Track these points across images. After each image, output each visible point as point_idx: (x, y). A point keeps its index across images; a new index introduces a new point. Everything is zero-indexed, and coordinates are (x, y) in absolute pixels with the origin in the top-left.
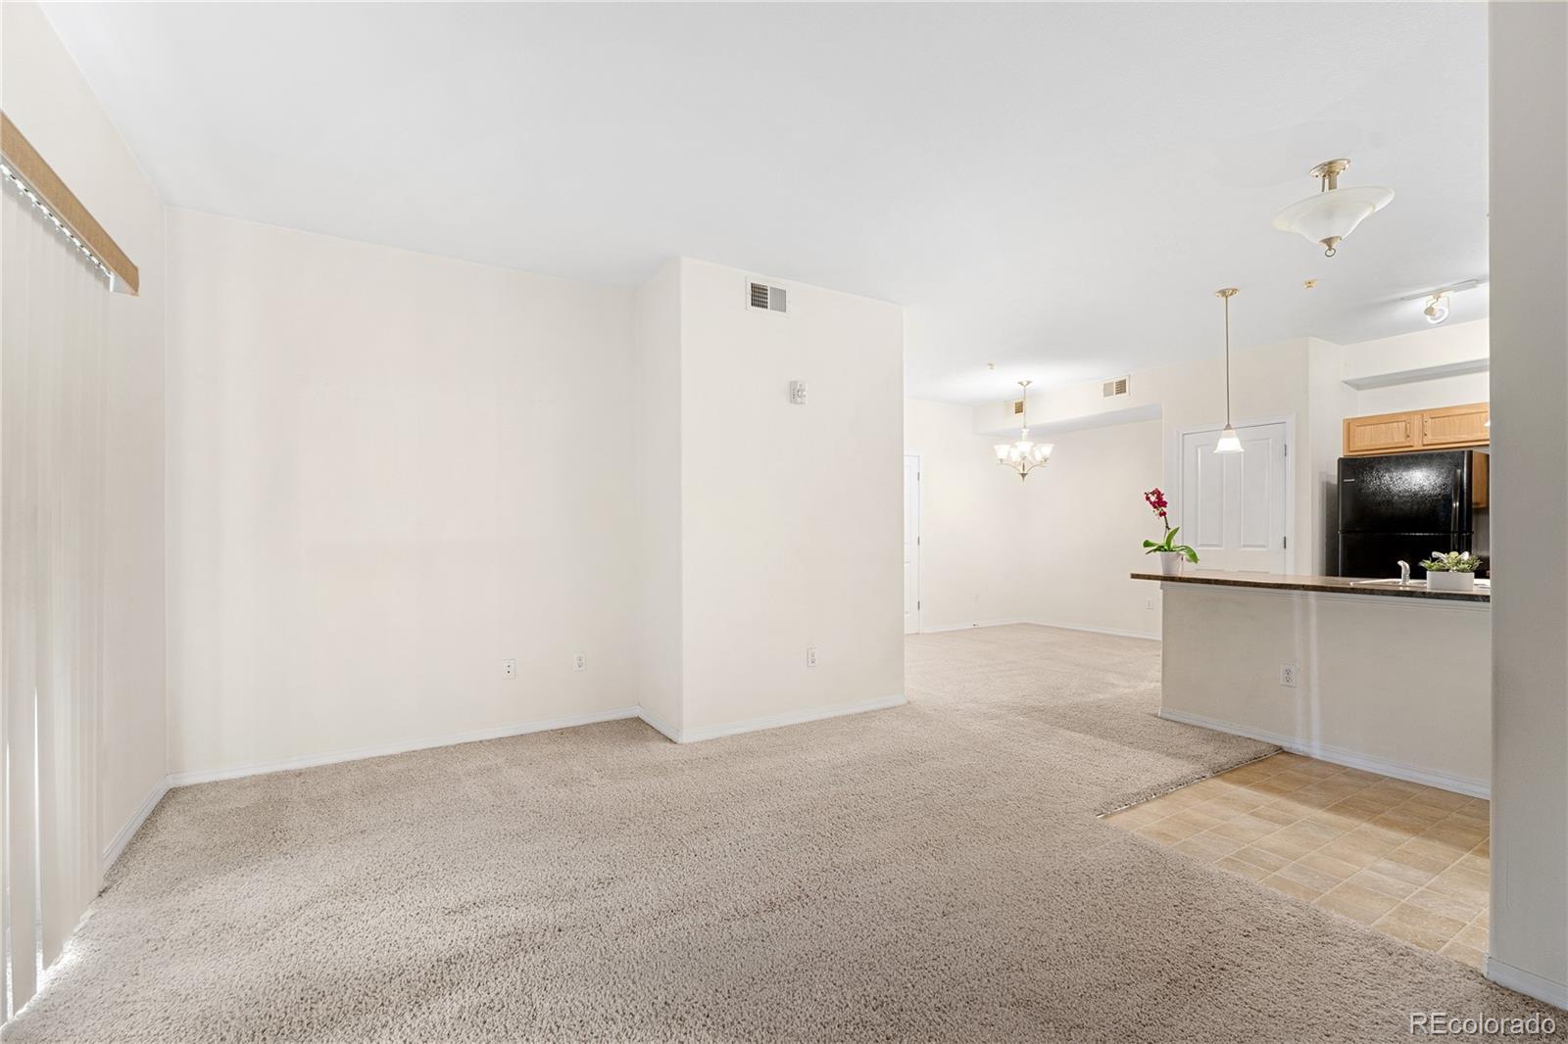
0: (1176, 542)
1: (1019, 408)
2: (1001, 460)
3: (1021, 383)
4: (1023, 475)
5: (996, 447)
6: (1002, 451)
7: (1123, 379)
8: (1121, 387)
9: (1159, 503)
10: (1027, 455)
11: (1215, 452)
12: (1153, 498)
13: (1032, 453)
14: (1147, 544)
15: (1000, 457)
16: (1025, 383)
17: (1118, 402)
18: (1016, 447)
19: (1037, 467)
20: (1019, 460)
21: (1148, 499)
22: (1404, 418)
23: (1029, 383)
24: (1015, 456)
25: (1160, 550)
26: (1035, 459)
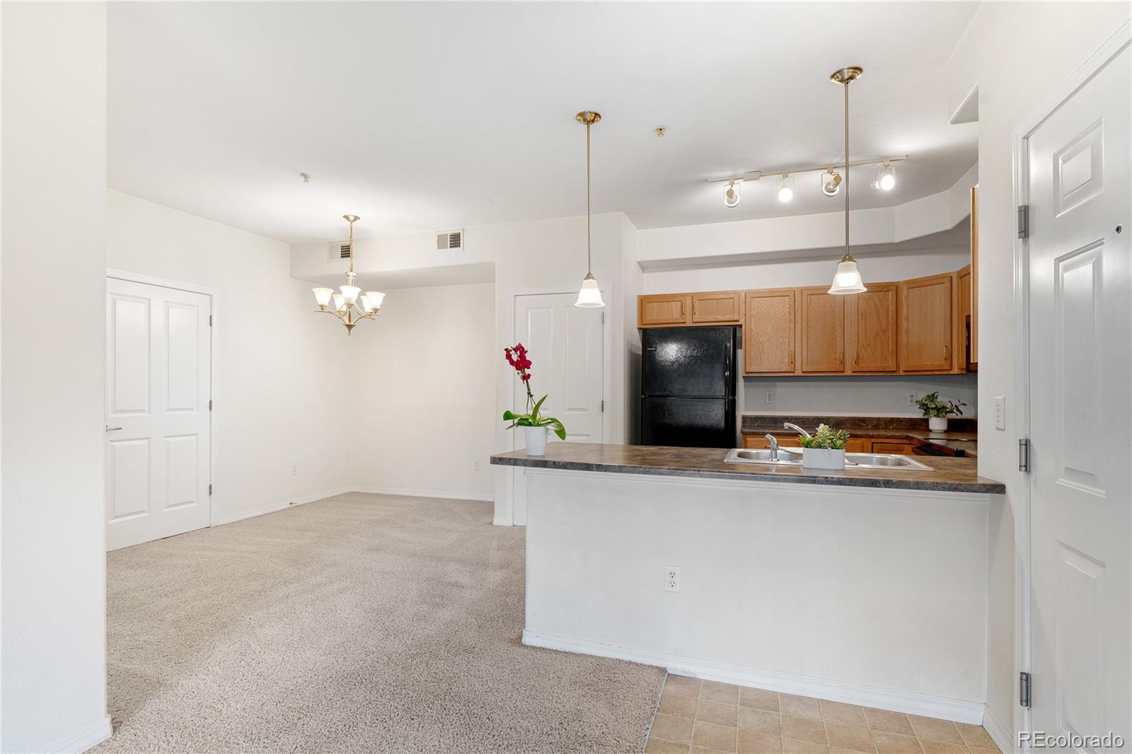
0: (543, 414)
1: (346, 252)
2: (322, 307)
3: (346, 217)
4: (350, 327)
5: (314, 290)
6: (323, 295)
7: (457, 232)
8: (455, 241)
9: (521, 362)
10: (353, 302)
11: (576, 304)
12: (515, 357)
13: (359, 301)
14: (508, 416)
15: (319, 304)
16: (352, 219)
17: (451, 257)
18: (340, 292)
19: (363, 319)
20: (345, 308)
21: (509, 357)
22: (680, 299)
23: (356, 218)
24: (340, 303)
25: (523, 424)
26: (362, 308)
